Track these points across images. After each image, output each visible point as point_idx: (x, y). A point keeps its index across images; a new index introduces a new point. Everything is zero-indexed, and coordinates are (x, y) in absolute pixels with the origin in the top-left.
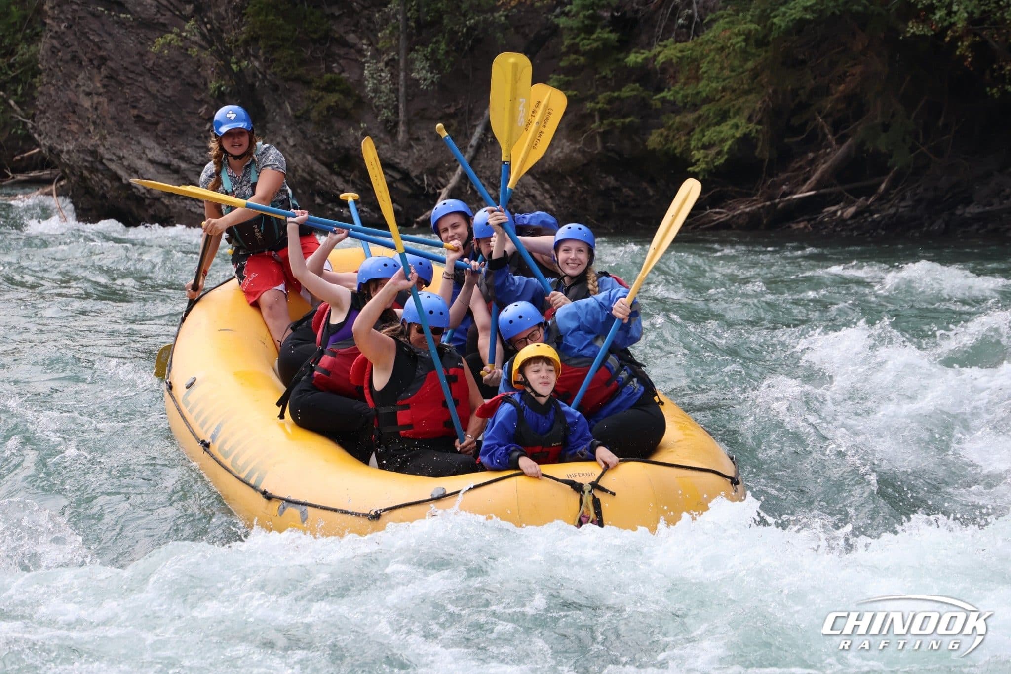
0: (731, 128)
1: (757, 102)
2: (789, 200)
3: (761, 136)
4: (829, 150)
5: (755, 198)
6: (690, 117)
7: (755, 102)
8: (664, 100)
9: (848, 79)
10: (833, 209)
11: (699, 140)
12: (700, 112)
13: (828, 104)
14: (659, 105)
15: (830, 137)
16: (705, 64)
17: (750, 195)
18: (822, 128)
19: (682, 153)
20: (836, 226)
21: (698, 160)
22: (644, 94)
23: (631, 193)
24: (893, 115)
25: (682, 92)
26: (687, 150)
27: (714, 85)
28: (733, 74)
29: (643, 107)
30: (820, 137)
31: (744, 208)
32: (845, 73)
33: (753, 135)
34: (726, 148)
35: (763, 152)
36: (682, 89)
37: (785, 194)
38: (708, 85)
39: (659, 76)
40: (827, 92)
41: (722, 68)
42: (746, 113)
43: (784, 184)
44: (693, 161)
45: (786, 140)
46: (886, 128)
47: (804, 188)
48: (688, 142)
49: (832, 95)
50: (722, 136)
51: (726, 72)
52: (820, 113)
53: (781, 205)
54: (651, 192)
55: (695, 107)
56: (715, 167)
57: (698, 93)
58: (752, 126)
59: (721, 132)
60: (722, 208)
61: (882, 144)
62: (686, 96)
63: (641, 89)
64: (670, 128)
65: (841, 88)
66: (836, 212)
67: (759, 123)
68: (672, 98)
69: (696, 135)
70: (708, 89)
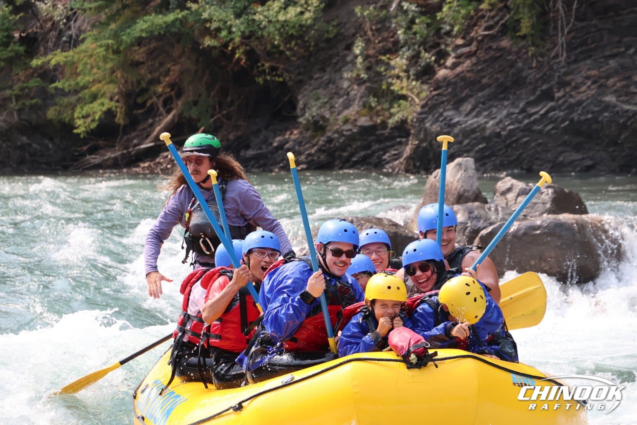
0: (99, 105)
1: (115, 88)
2: (138, 150)
3: (118, 110)
4: (161, 117)
5: (117, 148)
6: (73, 99)
7: (113, 89)
8: (56, 88)
9: (171, 73)
10: (166, 154)
11: (80, 113)
12: (80, 95)
13: (160, 89)
14: (53, 91)
15: (161, 109)
16: (81, 65)
17: (113, 146)
18: (157, 104)
19: (69, 121)
20: (168, 164)
21: (80, 126)
22: (44, 85)
23: (39, 147)
24: (200, 95)
25: (67, 83)
26: (73, 119)
27: (87, 78)
28: (99, 71)
29: (43, 93)
30: (156, 109)
31: (110, 155)
32: (169, 70)
33: (114, 109)
34: (97, 117)
35: (120, 119)
36: (67, 80)
37: (135, 145)
38: (83, 78)
39: (52, 73)
40: (159, 82)
41: (92, 68)
42: (108, 95)
43: (134, 138)
44: (77, 126)
45: (135, 112)
46: (195, 103)
47: (148, 141)
48: (73, 114)
49: (161, 83)
50: (94, 110)
51: (95, 70)
52: (155, 94)
53: (133, 153)
54: (51, 146)
55: (76, 92)
56: (91, 130)
57: (77, 84)
58: (113, 104)
59: (93, 108)
60: (97, 155)
61: (194, 113)
62: (70, 85)
63: (41, 81)
64: (61, 106)
65: (167, 79)
66: (167, 156)
67: (118, 101)
68: (61, 87)
69: (78, 110)
70: (84, 81)
